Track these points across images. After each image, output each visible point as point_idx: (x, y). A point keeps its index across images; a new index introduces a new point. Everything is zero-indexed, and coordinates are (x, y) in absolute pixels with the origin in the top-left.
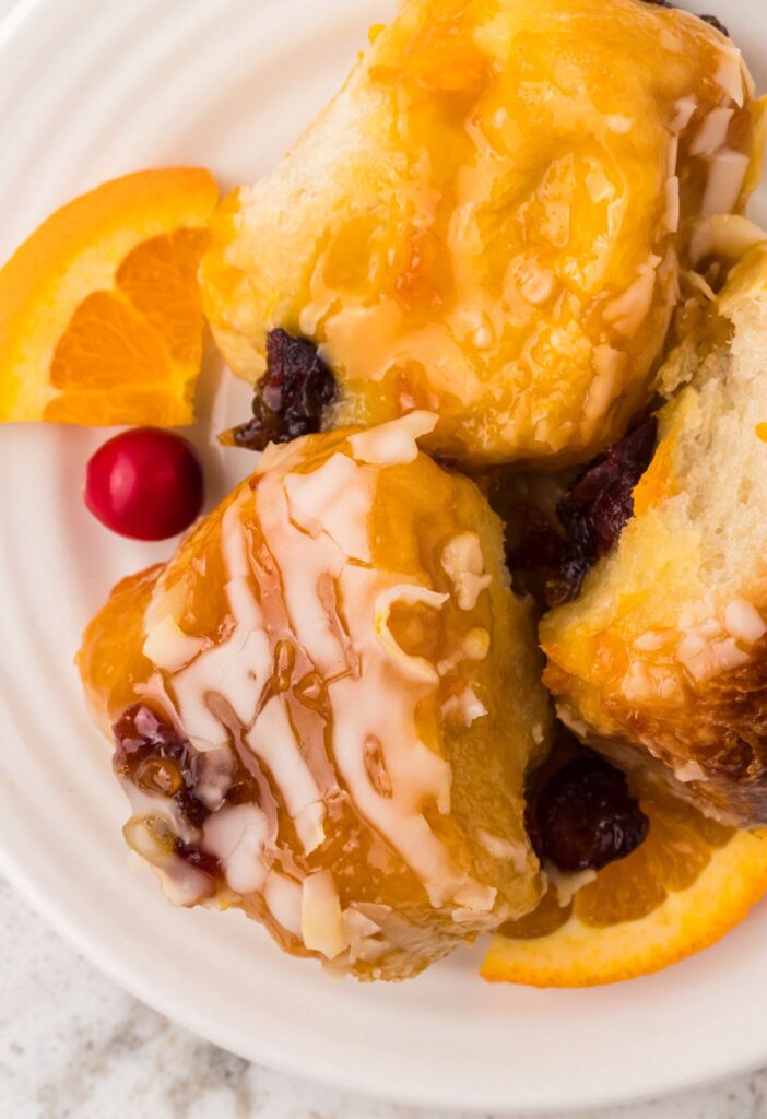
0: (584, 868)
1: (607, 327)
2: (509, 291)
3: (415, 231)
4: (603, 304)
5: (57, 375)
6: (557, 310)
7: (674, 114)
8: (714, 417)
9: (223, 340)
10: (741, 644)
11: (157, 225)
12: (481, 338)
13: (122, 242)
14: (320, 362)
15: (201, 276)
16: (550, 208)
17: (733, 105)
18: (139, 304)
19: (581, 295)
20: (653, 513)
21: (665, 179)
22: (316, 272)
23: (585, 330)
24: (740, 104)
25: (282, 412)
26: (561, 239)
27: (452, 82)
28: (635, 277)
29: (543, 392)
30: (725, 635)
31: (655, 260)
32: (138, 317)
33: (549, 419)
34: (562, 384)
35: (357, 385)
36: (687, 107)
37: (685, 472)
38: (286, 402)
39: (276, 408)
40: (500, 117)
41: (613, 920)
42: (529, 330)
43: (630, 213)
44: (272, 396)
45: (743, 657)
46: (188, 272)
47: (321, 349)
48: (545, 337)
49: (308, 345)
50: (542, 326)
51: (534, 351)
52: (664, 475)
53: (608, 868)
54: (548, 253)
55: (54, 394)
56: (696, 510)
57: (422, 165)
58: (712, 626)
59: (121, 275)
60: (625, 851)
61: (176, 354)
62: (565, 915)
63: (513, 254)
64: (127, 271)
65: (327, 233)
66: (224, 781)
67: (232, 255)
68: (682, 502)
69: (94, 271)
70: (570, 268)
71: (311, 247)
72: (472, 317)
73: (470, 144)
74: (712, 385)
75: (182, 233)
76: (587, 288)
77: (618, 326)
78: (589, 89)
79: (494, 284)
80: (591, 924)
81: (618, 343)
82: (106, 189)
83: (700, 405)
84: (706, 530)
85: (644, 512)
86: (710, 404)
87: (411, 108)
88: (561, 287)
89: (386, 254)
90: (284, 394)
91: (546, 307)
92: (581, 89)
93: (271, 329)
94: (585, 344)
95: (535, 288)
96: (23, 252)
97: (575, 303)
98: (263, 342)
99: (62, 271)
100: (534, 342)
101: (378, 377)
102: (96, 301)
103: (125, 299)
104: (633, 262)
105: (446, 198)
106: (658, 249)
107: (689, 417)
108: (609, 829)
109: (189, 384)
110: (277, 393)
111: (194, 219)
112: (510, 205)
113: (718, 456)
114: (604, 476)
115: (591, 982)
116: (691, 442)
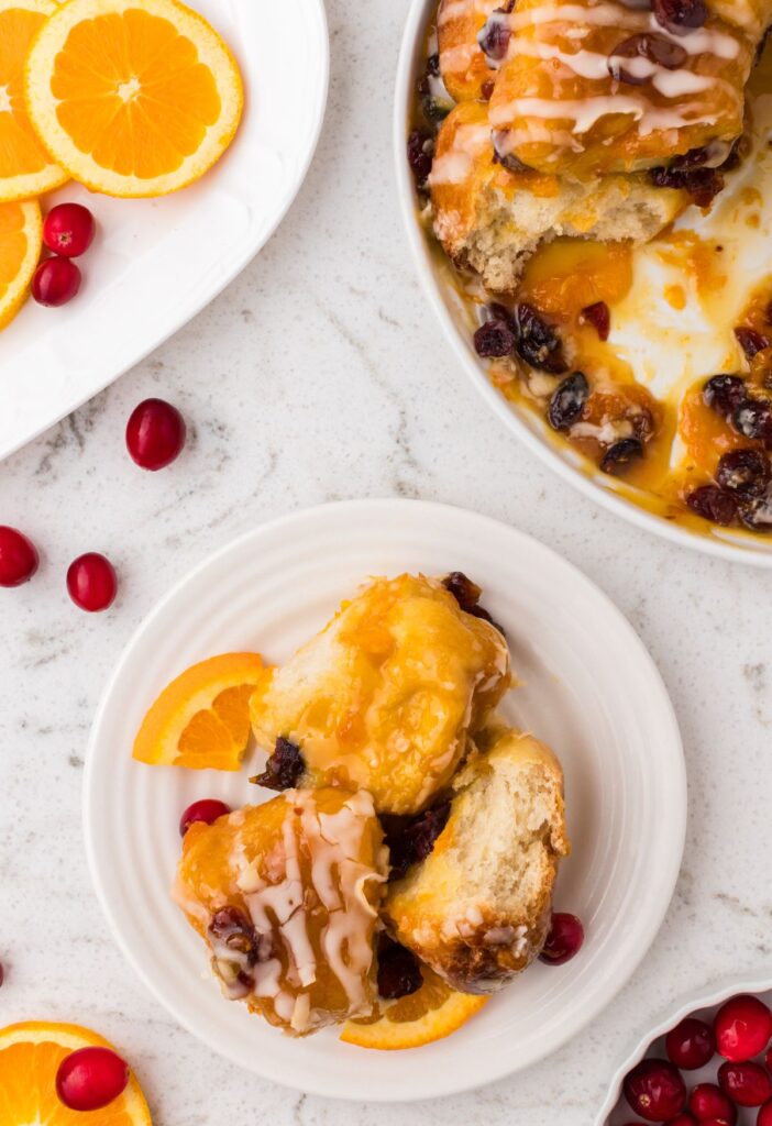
0: (392, 998)
1: (431, 769)
2: (390, 745)
3: (349, 712)
4: (431, 760)
5: (181, 746)
6: (410, 758)
7: (475, 679)
8: (477, 811)
9: (257, 733)
10: (471, 926)
11: (234, 682)
12: (374, 763)
13: (217, 688)
14: (300, 758)
15: (250, 702)
16: (413, 711)
17: (500, 674)
18: (222, 716)
19: (421, 753)
20: (442, 856)
21: (466, 708)
22: (303, 718)
23: (421, 769)
24: (504, 673)
25: (279, 774)
26: (416, 725)
27: (376, 649)
28: (447, 750)
29: (399, 790)
30: (465, 921)
31: (456, 742)
32: (220, 722)
33: (399, 803)
34: (407, 789)
35: (316, 770)
36: (480, 676)
37: (459, 834)
38: (281, 770)
39: (277, 771)
40: (396, 670)
41: (403, 1021)
42: (396, 763)
43: (449, 723)
44: (276, 767)
45: (472, 933)
46: (245, 703)
47: (301, 751)
48: (403, 767)
49: (295, 749)
50: (402, 763)
51: (397, 773)
52: (449, 836)
53: (401, 999)
54: (409, 731)
55: (179, 754)
56: (462, 857)
57: (358, 683)
58: (460, 917)
59: (214, 703)
60: (411, 992)
61: (236, 739)
62: (382, 1017)
63: (393, 729)
64: (217, 702)
65: (310, 702)
66: (269, 948)
67: (266, 698)
68: (455, 852)
69: (203, 701)
70: (419, 741)
71: (303, 706)
72: (370, 753)
73: (381, 677)
74: (478, 795)
75: (245, 686)
76: (425, 751)
77: (437, 769)
78: (438, 668)
79: (383, 739)
80: (391, 1021)
81: (435, 775)
82: (213, 661)
83: (472, 804)
84: (464, 868)
85: (438, 855)
86: (475, 806)
87: (356, 658)
88: (413, 747)
89: (335, 719)
90: (281, 767)
91: (405, 755)
92: (435, 668)
93: (279, 735)
94: (419, 774)
95: (401, 746)
96: (173, 685)
97: (417, 756)
98: (275, 740)
99: (188, 700)
100: (398, 769)
101: (326, 769)
102: (203, 713)
103: (215, 714)
104: (447, 742)
105: (366, 699)
106: (458, 736)
107: (465, 808)
108: (405, 982)
109: (241, 753)
110: (278, 766)
111: (251, 680)
112: (395, 706)
113: (475, 831)
114: (423, 827)
115: (389, 1048)
116: (465, 819)
